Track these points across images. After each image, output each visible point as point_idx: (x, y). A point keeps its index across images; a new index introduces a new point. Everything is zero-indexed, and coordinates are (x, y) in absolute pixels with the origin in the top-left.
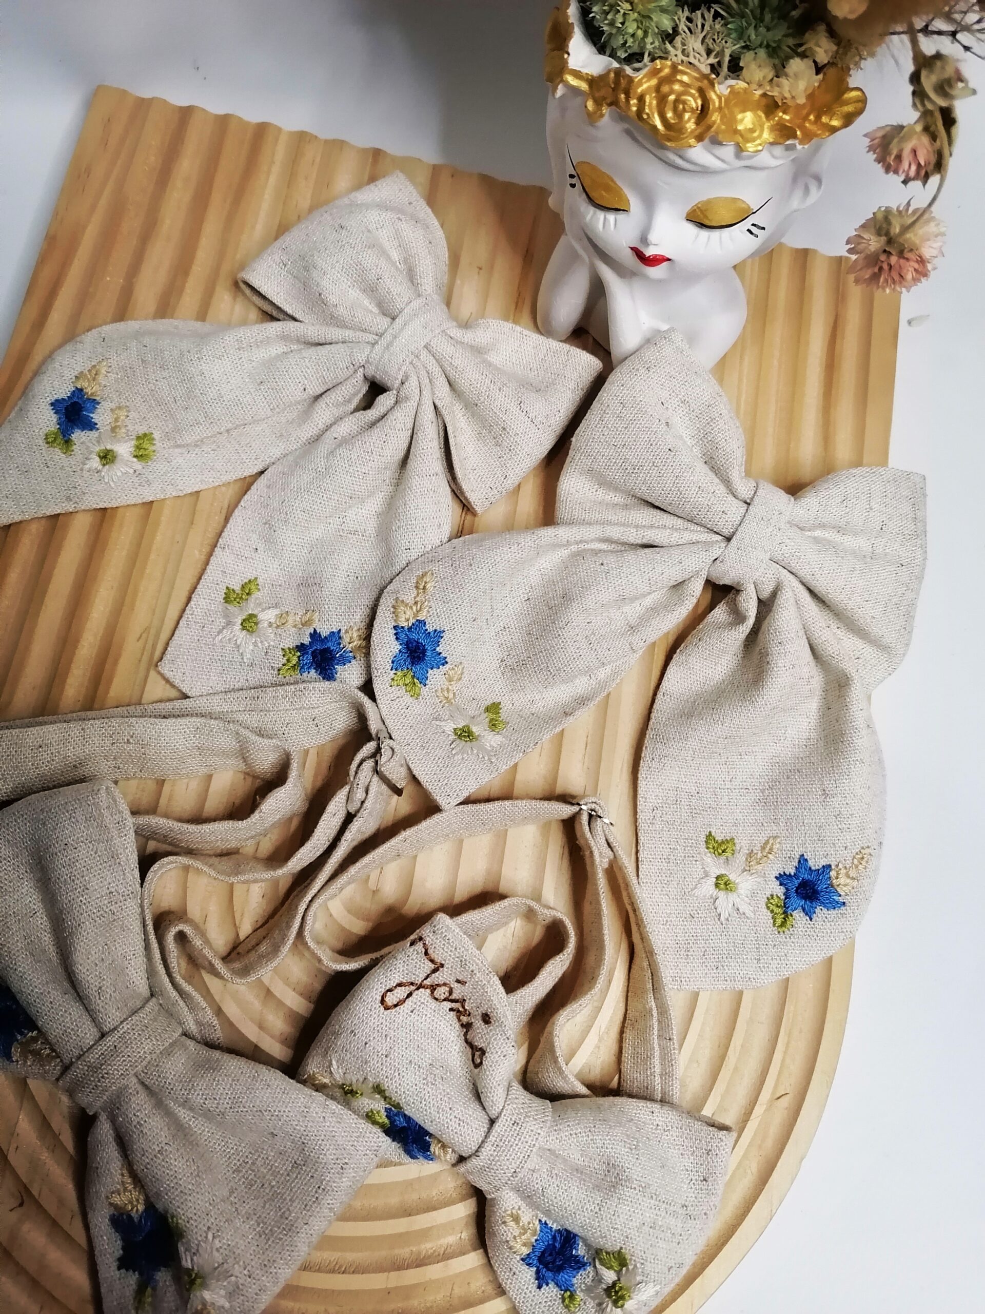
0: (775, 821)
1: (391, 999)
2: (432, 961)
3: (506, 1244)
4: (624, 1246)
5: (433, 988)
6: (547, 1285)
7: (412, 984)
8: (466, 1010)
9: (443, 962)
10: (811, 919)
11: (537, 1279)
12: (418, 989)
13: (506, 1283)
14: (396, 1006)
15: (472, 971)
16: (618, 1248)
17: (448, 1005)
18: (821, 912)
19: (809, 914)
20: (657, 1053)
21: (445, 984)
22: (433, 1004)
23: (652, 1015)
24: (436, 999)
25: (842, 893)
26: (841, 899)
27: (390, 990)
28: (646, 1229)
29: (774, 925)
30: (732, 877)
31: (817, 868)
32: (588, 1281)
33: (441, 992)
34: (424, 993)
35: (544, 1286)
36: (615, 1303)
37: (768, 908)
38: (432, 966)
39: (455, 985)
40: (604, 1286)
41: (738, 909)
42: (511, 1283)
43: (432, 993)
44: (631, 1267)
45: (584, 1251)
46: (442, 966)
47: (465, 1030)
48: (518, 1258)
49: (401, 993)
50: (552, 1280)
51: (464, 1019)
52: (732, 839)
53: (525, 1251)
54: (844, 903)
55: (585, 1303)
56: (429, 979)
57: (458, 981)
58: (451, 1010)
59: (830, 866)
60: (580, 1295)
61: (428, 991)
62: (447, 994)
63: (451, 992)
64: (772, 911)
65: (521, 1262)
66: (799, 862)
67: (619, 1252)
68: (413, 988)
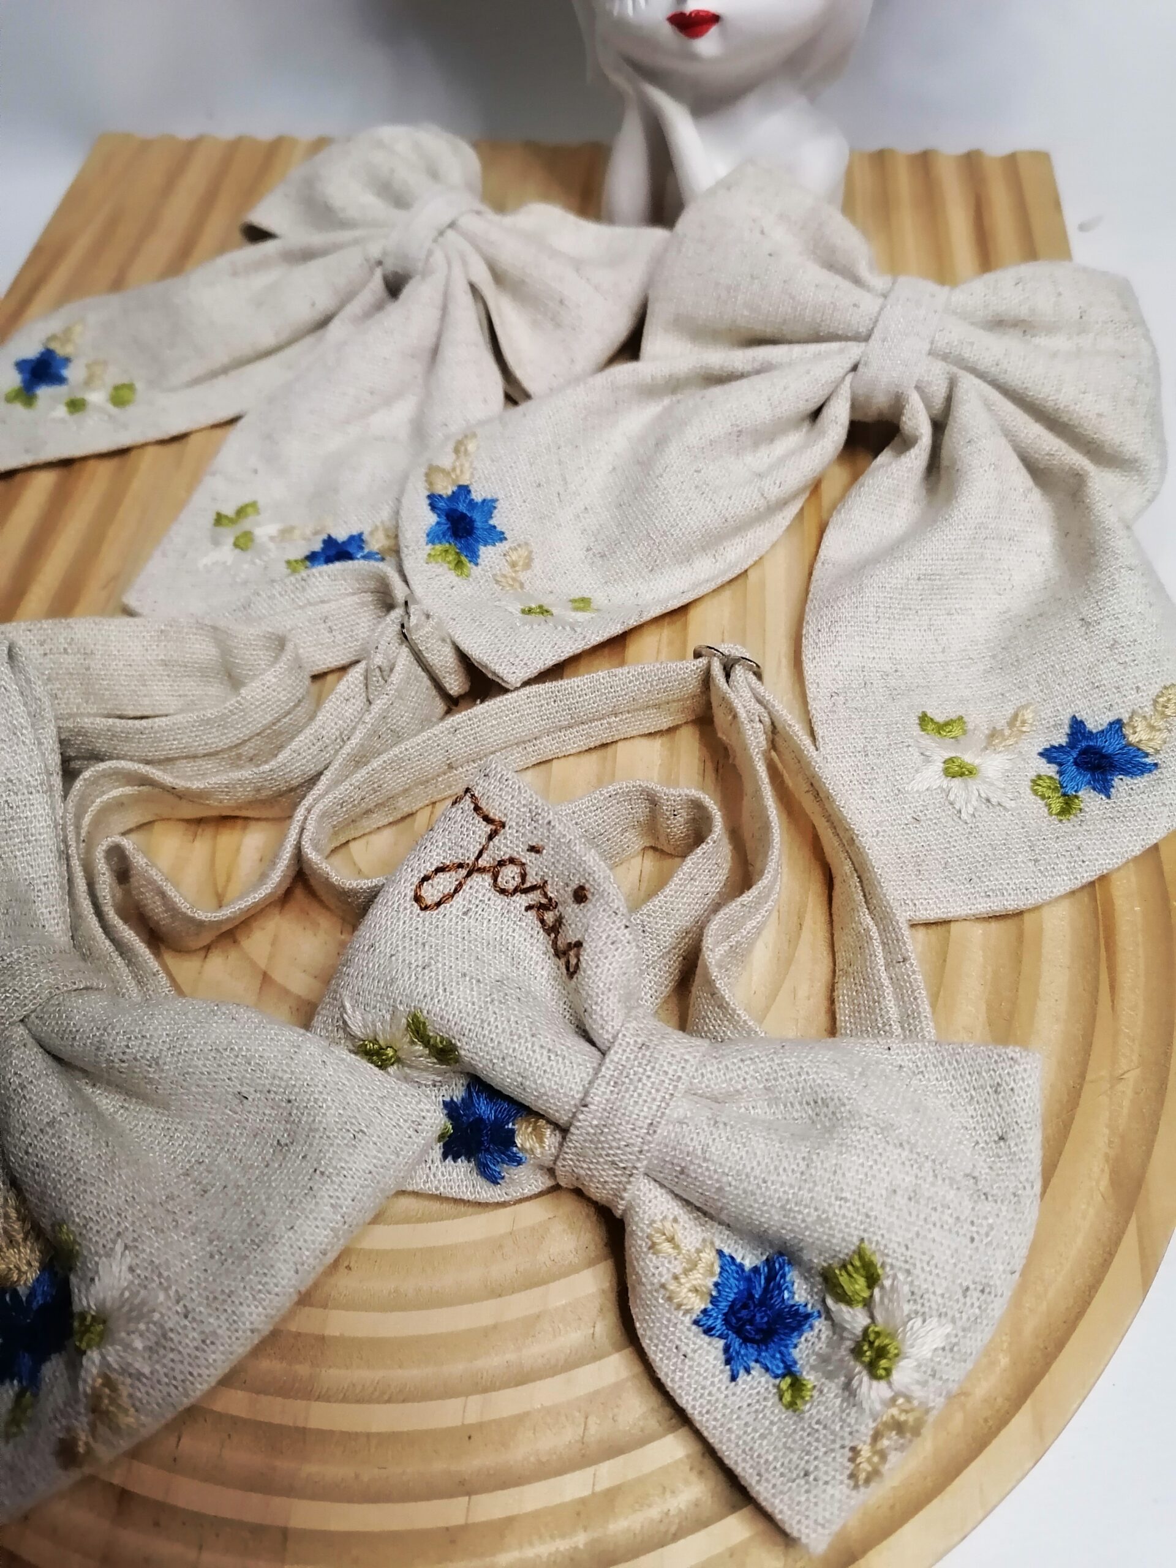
0: (1023, 686)
1: (430, 893)
2: (487, 819)
3: (662, 1291)
4: (866, 1236)
5: (495, 871)
6: (748, 1371)
7: (460, 866)
8: (550, 899)
9: (504, 819)
10: (1109, 797)
11: (728, 1362)
12: (469, 875)
13: (673, 1380)
14: (438, 904)
15: (549, 823)
16: (856, 1240)
17: (522, 900)
18: (1121, 784)
19: (1105, 789)
20: (889, 990)
21: (512, 861)
22: (499, 901)
23: (871, 938)
24: (503, 891)
25: (1151, 751)
26: (1148, 760)
27: (426, 878)
28: (900, 1200)
29: (1051, 814)
30: (968, 758)
31: (1100, 728)
32: (821, 1346)
33: (509, 876)
34: (481, 883)
35: (742, 1376)
36: (872, 1369)
37: (1035, 792)
38: (489, 828)
39: (528, 858)
40: (849, 1344)
41: (988, 800)
42: (682, 1378)
43: (495, 878)
44: (887, 1283)
45: (803, 1293)
46: (503, 825)
47: (553, 935)
48: (687, 1320)
49: (444, 883)
50: (757, 1361)
51: (550, 917)
52: (961, 718)
53: (698, 1304)
54: (1156, 765)
55: (821, 1391)
56: (485, 856)
57: (533, 849)
58: (529, 908)
59: (1119, 722)
60: (810, 1378)
61: (488, 878)
62: (518, 880)
63: (524, 876)
64: (1043, 797)
65: (694, 1327)
66: (1071, 727)
67: (860, 1253)
68: (463, 872)
